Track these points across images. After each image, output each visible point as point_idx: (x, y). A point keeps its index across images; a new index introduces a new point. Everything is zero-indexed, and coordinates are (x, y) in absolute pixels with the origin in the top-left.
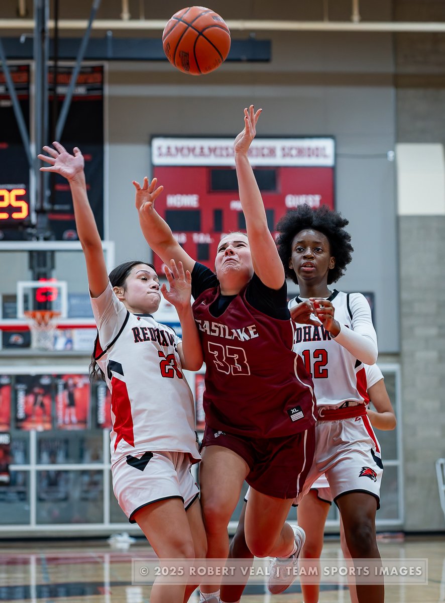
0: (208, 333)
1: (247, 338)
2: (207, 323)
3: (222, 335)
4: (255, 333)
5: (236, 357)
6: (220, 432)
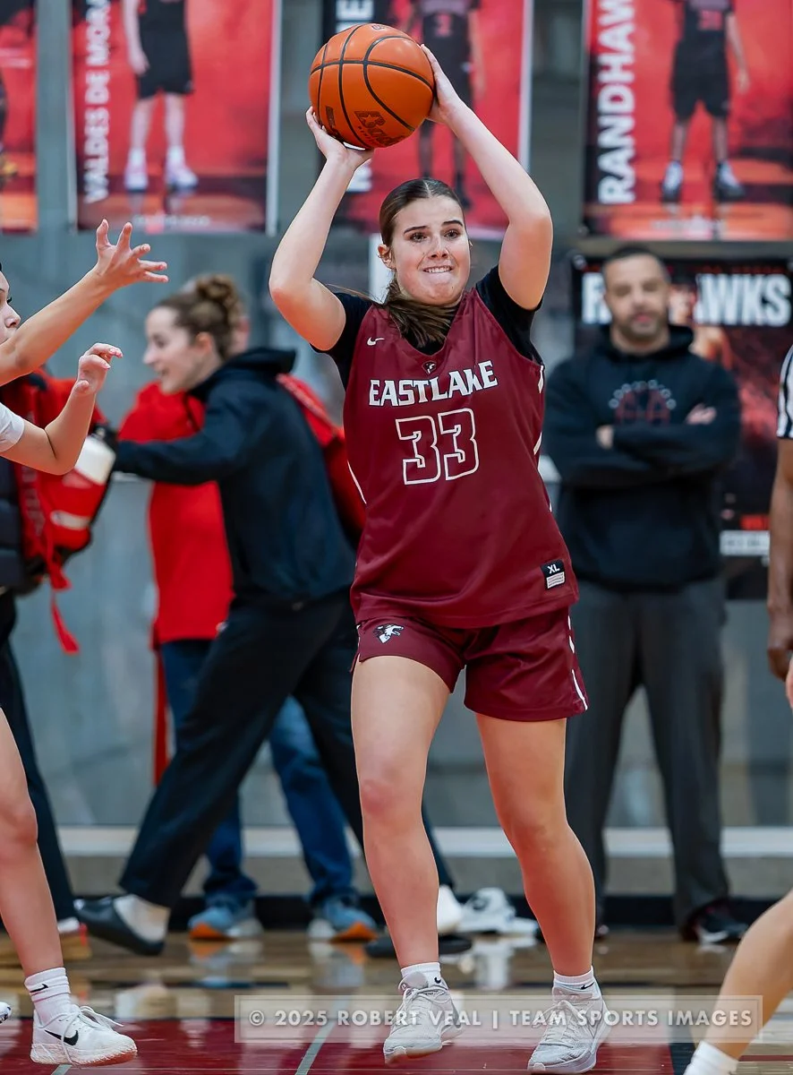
0: (395, 403)
1: (479, 387)
2: (390, 384)
3: (423, 399)
4: (491, 379)
5: (457, 430)
6: (389, 630)
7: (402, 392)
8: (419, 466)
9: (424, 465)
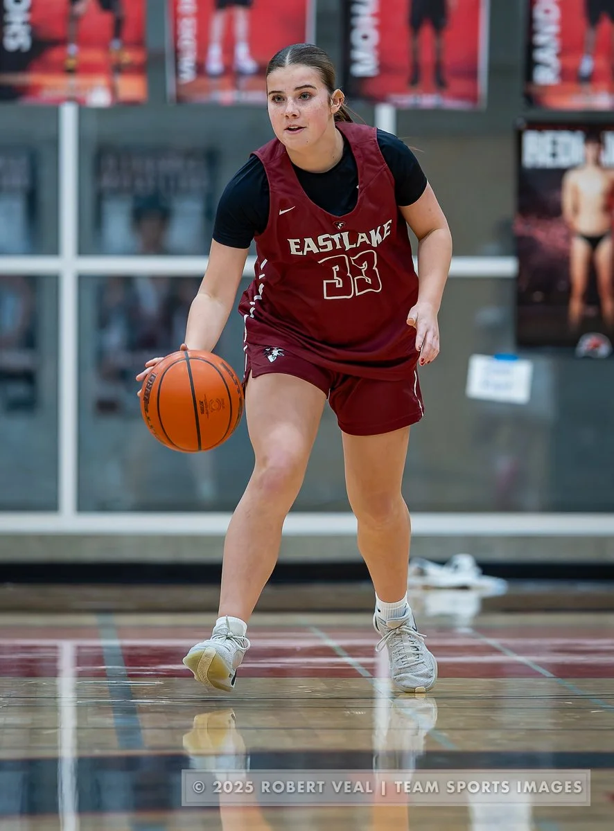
0: (316, 251)
2: (309, 241)
7: (321, 243)
8: (337, 286)
9: (341, 286)
